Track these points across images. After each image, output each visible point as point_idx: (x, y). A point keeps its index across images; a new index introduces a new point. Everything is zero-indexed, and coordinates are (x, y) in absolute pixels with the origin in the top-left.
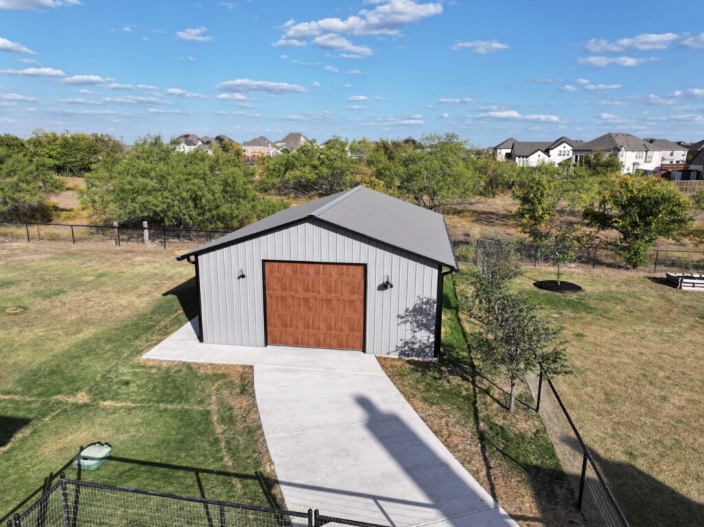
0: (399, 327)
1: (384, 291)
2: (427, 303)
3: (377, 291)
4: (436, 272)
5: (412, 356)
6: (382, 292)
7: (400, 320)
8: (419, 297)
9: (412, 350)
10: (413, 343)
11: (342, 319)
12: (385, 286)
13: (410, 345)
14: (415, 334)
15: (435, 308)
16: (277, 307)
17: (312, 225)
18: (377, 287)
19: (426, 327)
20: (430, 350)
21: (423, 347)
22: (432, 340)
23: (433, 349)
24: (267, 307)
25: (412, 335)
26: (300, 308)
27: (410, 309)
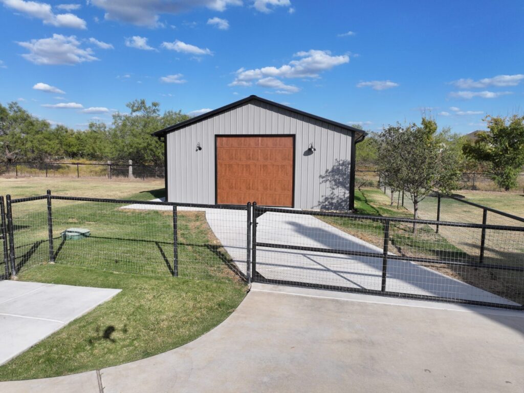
0: (321, 185)
1: (309, 156)
2: (343, 165)
3: (303, 156)
4: (349, 139)
5: (331, 209)
6: (307, 157)
7: (321, 180)
8: (336, 159)
9: (331, 204)
10: (332, 199)
11: (275, 180)
12: (309, 152)
13: (330, 200)
14: (334, 191)
15: (349, 168)
16: (225, 173)
17: (253, 106)
18: (303, 153)
19: (342, 184)
20: (346, 204)
21: (340, 201)
22: (347, 195)
23: (348, 203)
24: (218, 173)
25: (331, 192)
26: (243, 173)
27: (330, 170)
